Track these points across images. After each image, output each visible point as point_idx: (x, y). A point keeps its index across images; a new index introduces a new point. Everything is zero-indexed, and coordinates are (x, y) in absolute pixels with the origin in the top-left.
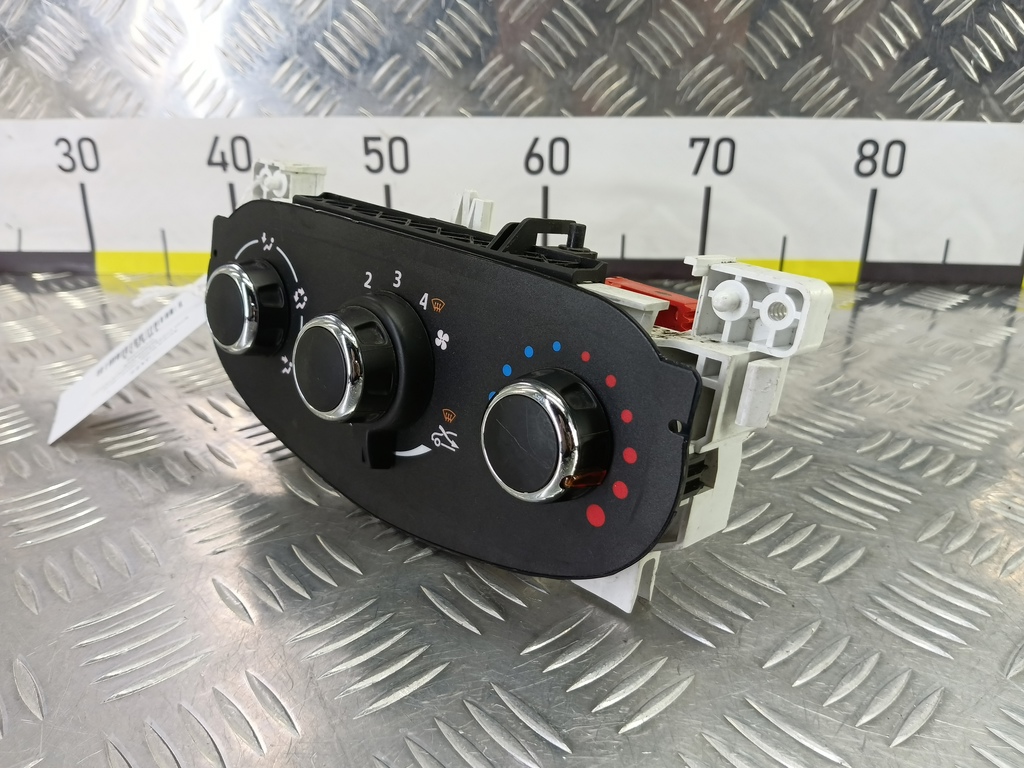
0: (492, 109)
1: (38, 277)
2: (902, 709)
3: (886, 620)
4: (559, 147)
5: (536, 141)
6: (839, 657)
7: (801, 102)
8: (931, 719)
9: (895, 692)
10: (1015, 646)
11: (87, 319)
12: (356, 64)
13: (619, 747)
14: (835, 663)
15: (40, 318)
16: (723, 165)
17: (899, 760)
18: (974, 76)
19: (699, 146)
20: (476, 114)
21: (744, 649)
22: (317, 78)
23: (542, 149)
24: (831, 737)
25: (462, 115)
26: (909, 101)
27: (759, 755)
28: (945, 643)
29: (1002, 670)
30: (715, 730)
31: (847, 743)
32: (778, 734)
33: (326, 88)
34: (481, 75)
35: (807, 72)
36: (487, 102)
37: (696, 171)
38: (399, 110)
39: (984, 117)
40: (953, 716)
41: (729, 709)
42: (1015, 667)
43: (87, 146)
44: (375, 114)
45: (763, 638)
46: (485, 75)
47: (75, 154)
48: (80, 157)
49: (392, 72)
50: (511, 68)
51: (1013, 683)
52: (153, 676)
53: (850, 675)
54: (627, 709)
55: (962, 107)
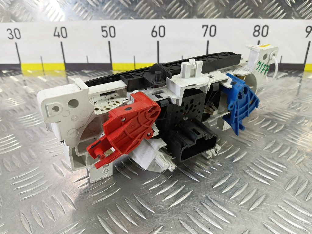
0: (141, 17)
1: (4, 72)
2: (253, 200)
3: (251, 173)
4: (162, 29)
5: (155, 27)
6: (236, 185)
7: (236, 14)
8: (262, 203)
9: (252, 195)
10: (289, 181)
11: (18, 85)
12: (98, 3)
13: (169, 211)
14: (235, 186)
15: (4, 85)
16: (213, 34)
17: (251, 215)
18: (290, 5)
19: (205, 28)
20: (136, 18)
21: (208, 182)
22: (86, 8)
23: (157, 29)
24: (231, 208)
25: (131, 19)
26: (270, 13)
27: (210, 213)
28: (268, 180)
29: (284, 188)
30: (197, 206)
31: (236, 210)
32: (215, 207)
33: (89, 11)
34: (137, 6)
35: (238, 4)
36: (139, 15)
37: (204, 36)
38: (112, 18)
39: (293, 18)
40: (268, 202)
41: (202, 200)
42: (288, 187)
43: (16, 31)
44: (105, 19)
45: (214, 179)
46: (138, 7)
47: (13, 33)
48: (14, 34)
49: (109, 6)
50: (146, 4)
51: (287, 192)
52: (34, 193)
53: (239, 190)
54: (172, 200)
55: (286, 14)
